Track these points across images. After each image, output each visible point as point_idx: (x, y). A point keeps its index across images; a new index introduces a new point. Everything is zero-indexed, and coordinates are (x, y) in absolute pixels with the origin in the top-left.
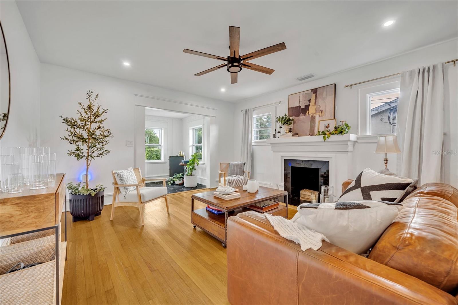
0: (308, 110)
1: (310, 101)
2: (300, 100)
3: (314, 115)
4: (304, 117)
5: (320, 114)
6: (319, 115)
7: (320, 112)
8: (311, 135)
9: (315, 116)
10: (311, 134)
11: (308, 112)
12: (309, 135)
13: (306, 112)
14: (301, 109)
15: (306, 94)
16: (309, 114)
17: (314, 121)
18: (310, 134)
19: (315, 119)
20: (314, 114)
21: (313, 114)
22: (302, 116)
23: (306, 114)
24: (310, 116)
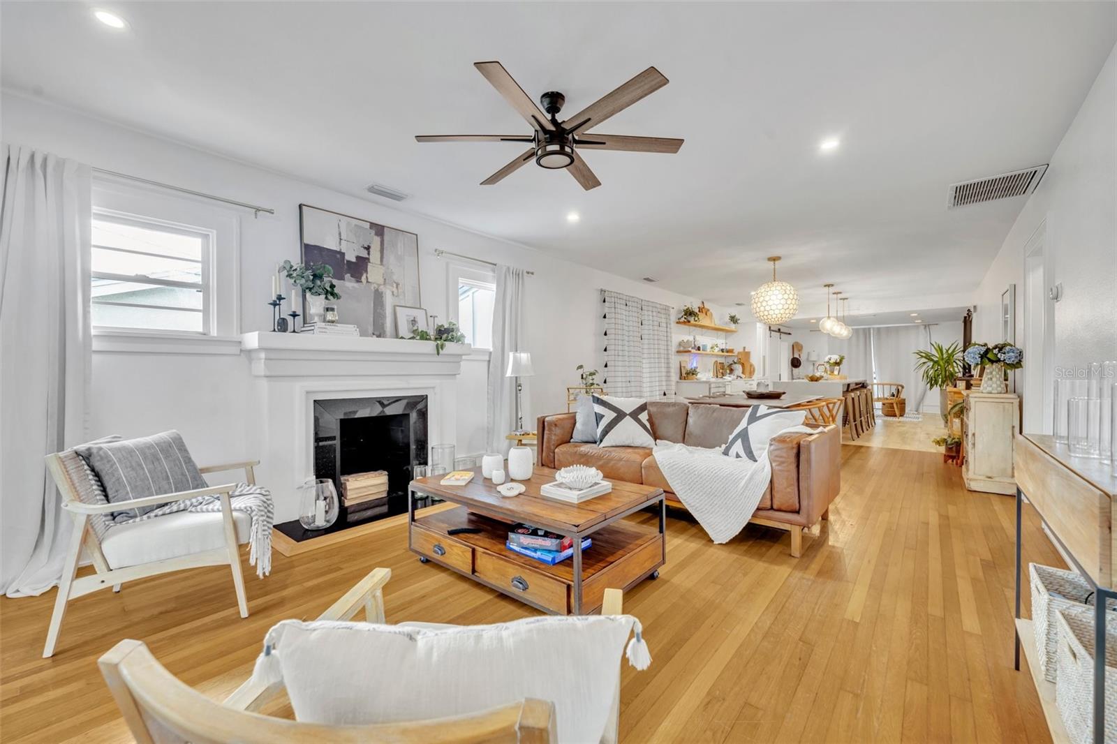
0: (366, 271)
1: (368, 248)
2: (340, 234)
3: (382, 287)
4: (356, 285)
5: (395, 289)
6: (393, 292)
7: (395, 285)
8: (379, 336)
9: (383, 290)
10: (378, 333)
11: (367, 277)
12: (374, 334)
13: (362, 275)
14: (345, 262)
15: (356, 225)
16: (367, 282)
17: (382, 302)
18: (376, 333)
19: (384, 298)
20: (381, 285)
21: (379, 285)
22: (350, 281)
23: (361, 279)
24: (372, 288)
